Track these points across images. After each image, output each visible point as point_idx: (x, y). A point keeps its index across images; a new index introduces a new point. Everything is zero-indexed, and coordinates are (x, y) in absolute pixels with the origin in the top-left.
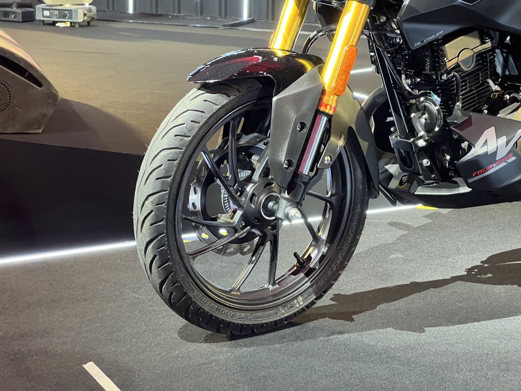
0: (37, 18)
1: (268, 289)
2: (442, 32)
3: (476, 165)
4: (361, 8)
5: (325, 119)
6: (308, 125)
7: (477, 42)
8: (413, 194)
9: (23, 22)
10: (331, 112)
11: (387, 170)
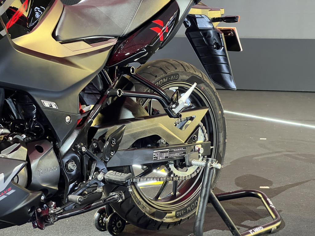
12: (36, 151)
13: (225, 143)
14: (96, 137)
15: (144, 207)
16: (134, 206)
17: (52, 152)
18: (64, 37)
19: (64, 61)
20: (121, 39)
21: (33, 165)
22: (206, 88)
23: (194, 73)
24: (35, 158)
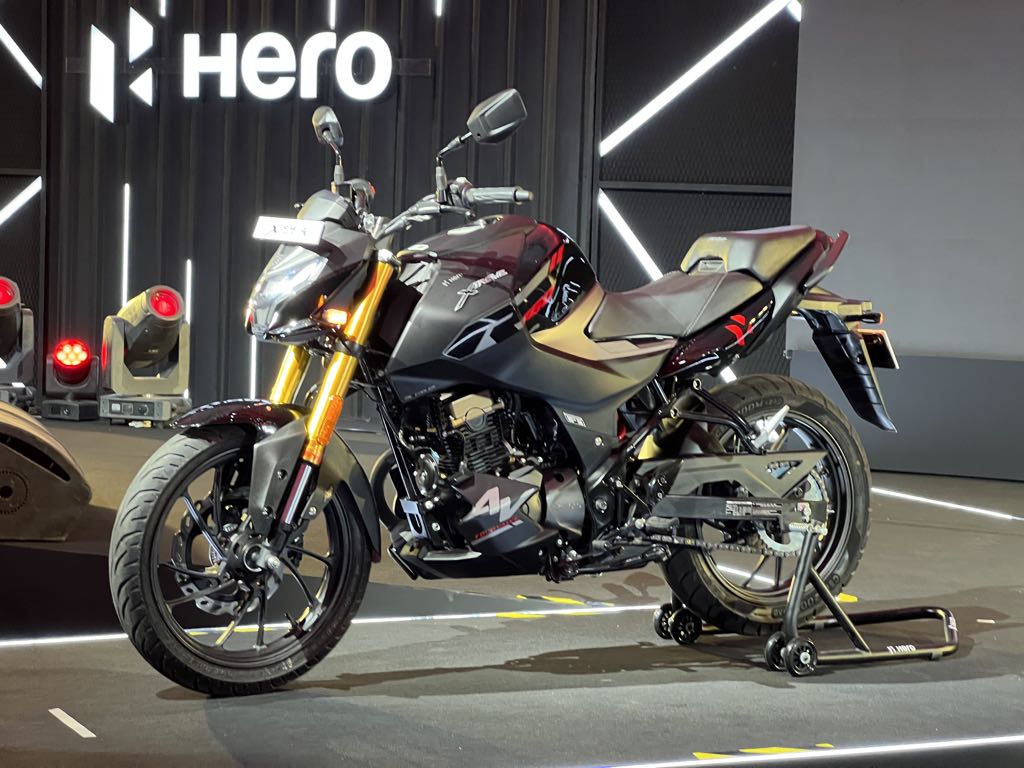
0: (102, 415)
1: (255, 650)
2: (434, 387)
3: (477, 526)
4: (347, 360)
5: (308, 470)
6: (289, 473)
7: (489, 402)
8: (422, 560)
9: (80, 420)
10: (315, 462)
11: (402, 538)
12: (554, 480)
13: (866, 514)
14: (641, 472)
15: (716, 590)
16: (700, 585)
17: (576, 482)
18: (599, 334)
19: (599, 365)
20: (683, 340)
21: (549, 498)
22: (832, 422)
23: (810, 397)
24: (553, 487)
